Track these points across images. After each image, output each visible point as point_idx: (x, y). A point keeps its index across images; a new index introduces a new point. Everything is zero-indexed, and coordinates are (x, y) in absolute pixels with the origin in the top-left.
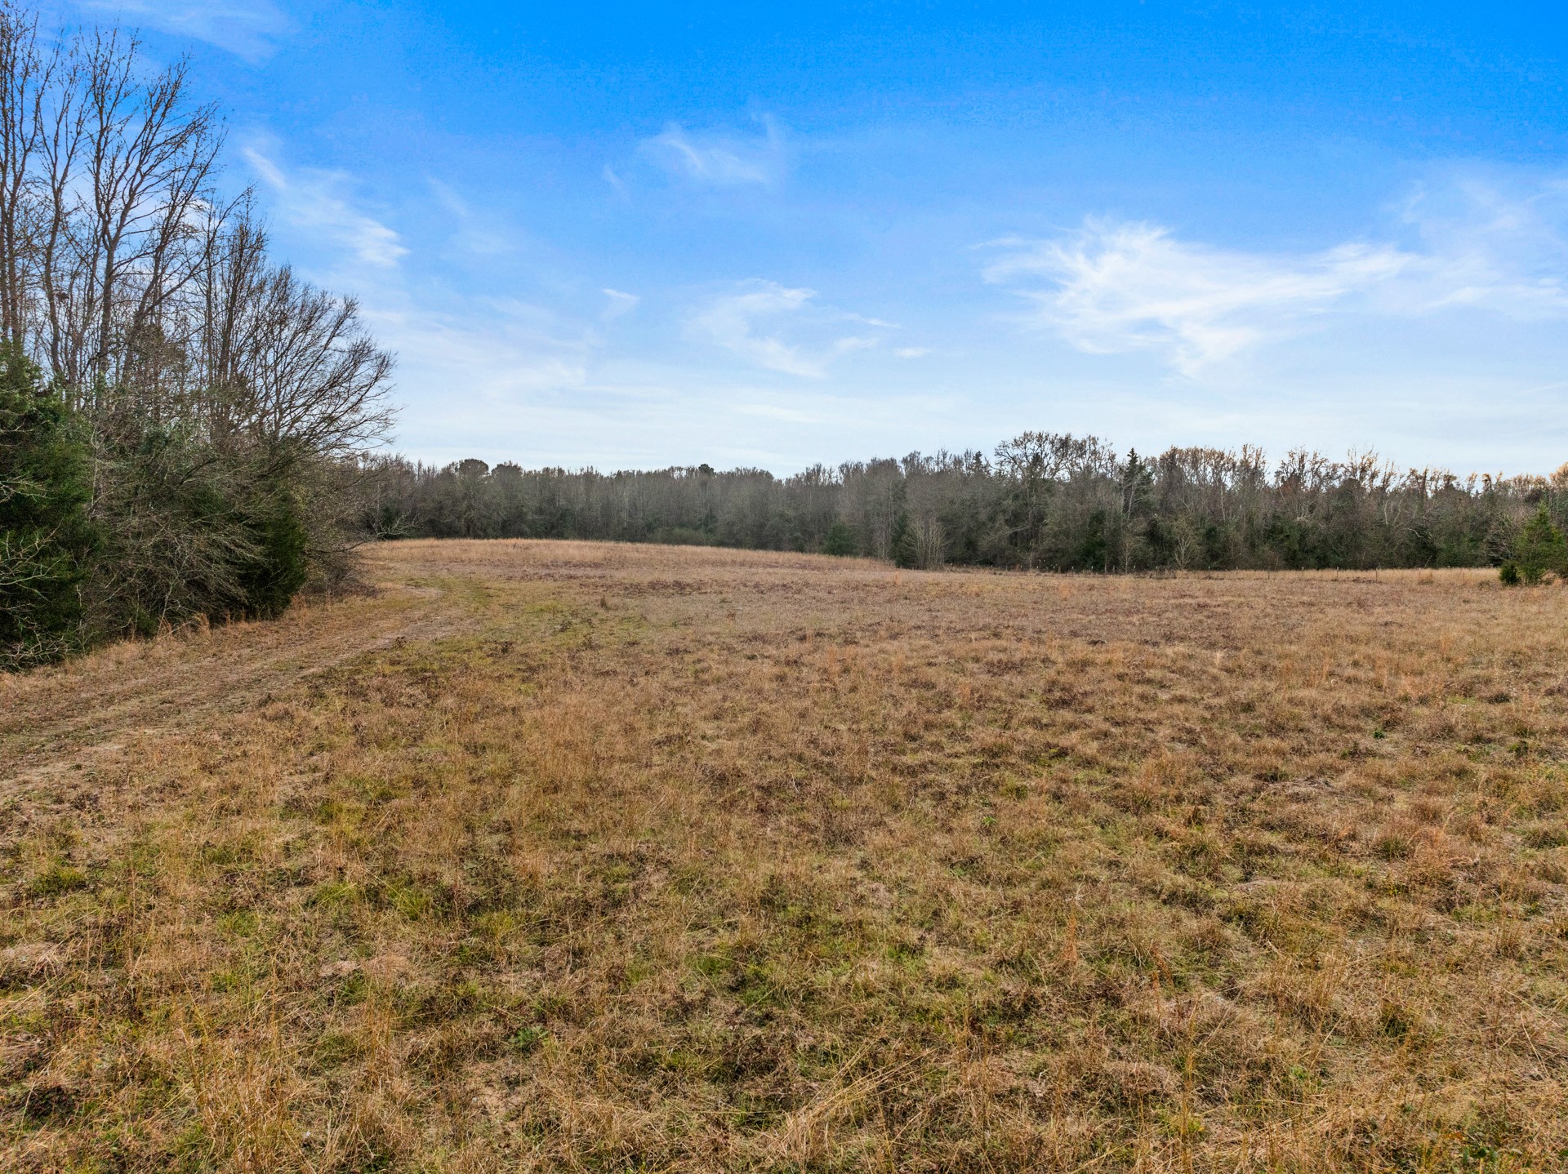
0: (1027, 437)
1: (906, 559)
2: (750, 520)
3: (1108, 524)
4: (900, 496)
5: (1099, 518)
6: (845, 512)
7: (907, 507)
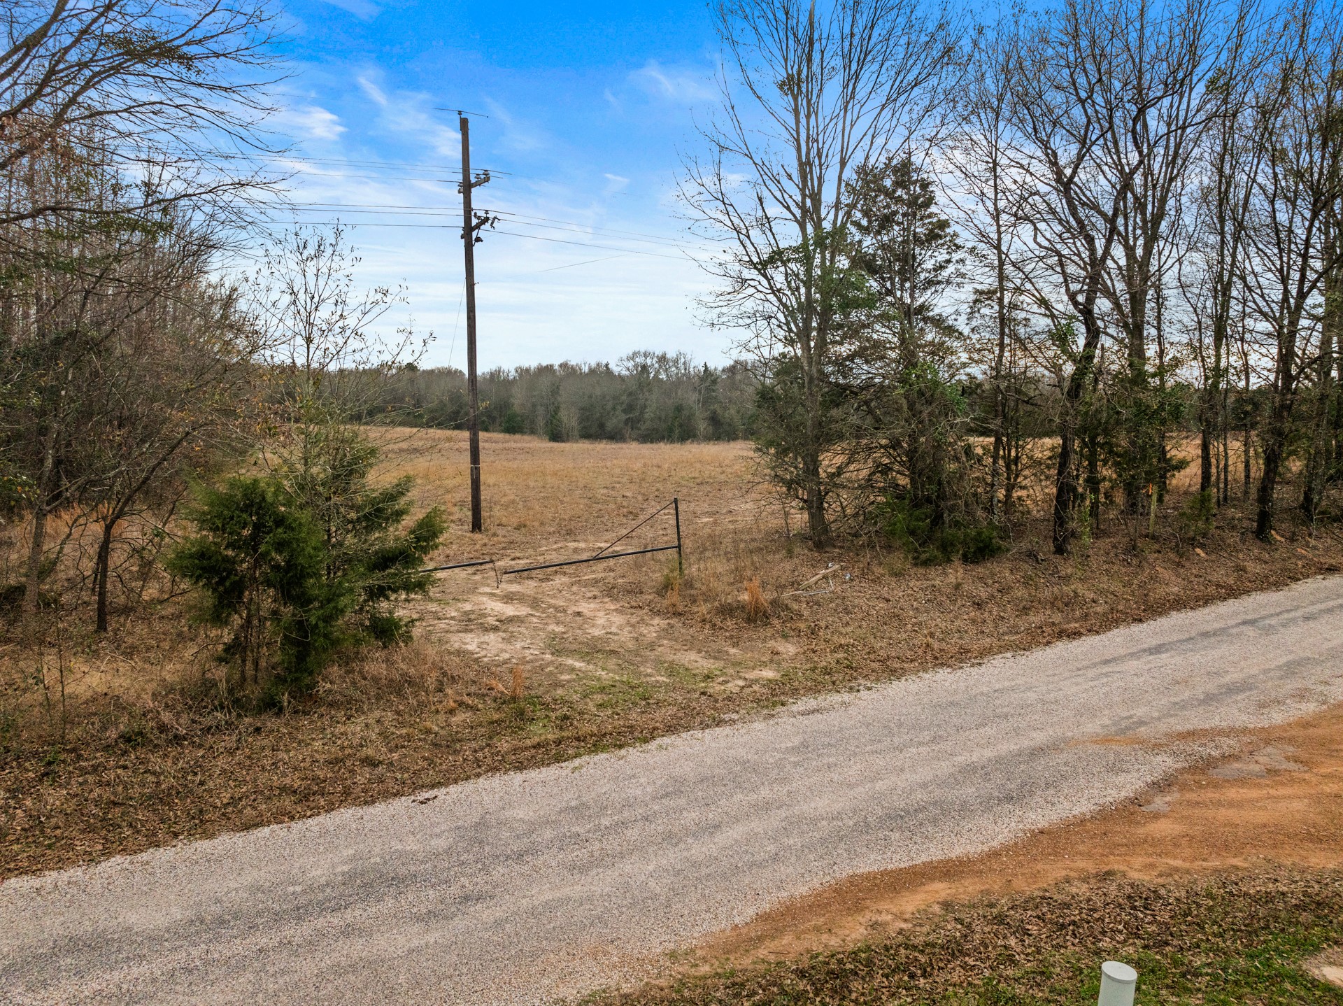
0: (636, 354)
1: (556, 437)
2: (450, 408)
3: (685, 413)
4: (555, 391)
5: (679, 409)
6: (518, 401)
7: (559, 399)
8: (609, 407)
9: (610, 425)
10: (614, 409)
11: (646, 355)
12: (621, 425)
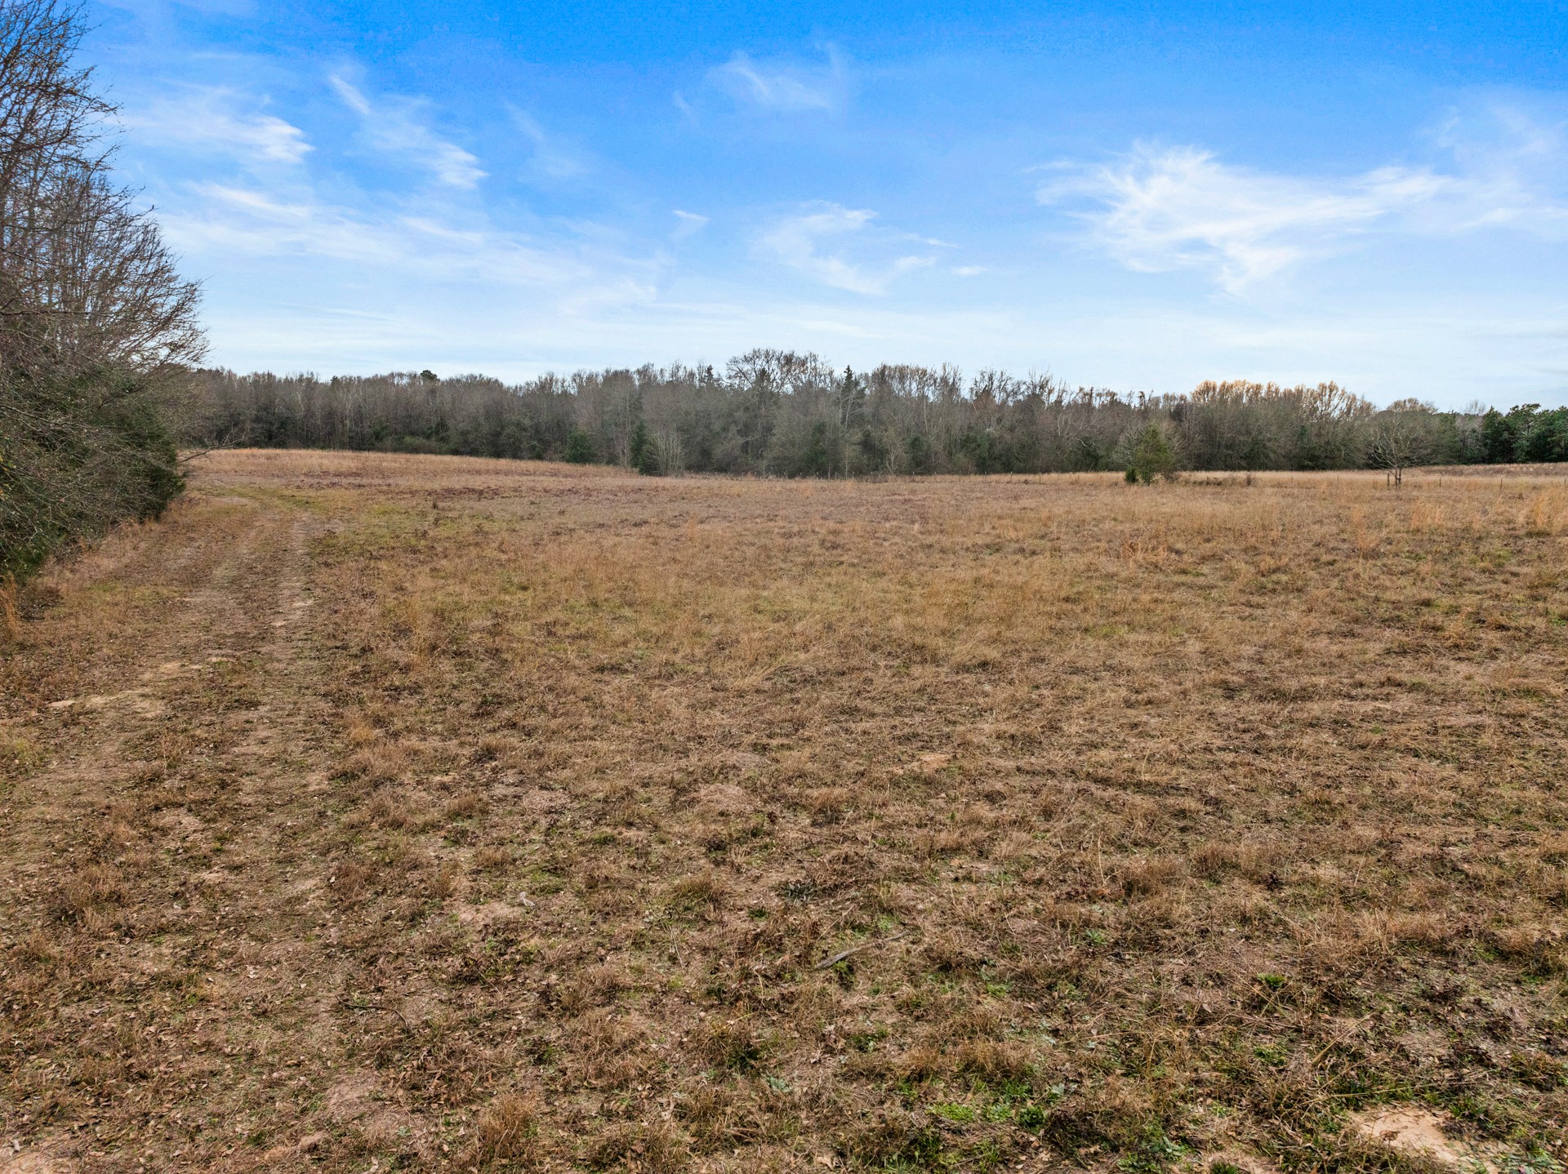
0: (756, 355)
1: (648, 467)
2: (486, 429)
3: (829, 434)
4: (637, 407)
5: (820, 429)
6: (583, 421)
7: (644, 417)
8: (717, 427)
9: (719, 451)
10: (725, 429)
11: (768, 356)
12: (737, 452)
